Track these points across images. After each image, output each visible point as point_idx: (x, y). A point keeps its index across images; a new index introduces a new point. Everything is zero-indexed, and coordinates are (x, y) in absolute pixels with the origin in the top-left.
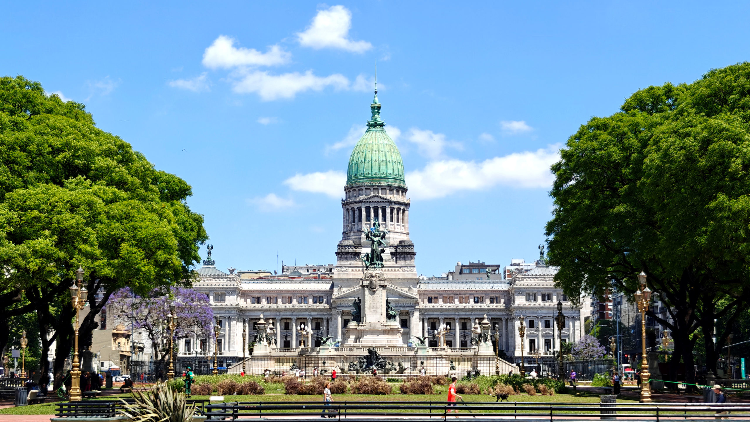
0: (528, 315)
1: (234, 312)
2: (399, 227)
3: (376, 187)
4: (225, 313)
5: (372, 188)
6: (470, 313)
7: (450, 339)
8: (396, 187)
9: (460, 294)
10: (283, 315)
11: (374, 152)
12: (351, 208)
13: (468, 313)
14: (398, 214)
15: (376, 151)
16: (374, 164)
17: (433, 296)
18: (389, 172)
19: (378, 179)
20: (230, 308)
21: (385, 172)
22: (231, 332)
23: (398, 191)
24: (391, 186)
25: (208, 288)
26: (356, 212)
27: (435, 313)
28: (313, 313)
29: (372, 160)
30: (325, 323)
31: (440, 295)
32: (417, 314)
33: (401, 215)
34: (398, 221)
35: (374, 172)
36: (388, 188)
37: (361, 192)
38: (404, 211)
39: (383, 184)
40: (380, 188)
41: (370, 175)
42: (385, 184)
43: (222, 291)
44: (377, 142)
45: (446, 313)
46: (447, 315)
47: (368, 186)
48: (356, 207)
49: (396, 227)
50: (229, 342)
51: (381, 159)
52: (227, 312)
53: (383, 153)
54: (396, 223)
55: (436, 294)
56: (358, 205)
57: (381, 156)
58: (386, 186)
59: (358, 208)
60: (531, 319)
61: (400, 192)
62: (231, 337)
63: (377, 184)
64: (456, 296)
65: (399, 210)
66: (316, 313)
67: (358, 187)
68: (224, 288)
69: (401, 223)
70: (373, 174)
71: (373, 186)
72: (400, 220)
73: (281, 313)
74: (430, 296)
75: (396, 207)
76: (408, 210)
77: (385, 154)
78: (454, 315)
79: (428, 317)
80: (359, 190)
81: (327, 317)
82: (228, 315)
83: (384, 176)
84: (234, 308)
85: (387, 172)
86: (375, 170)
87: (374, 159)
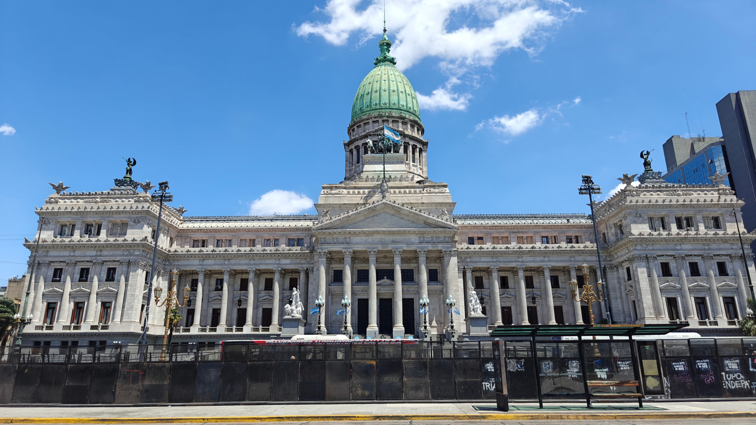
0: (660, 253)
1: (137, 253)
2: (415, 168)
3: (385, 118)
4: (123, 255)
5: (380, 120)
6: (542, 258)
7: (507, 305)
8: (411, 121)
9: (519, 232)
10: (235, 265)
11: (383, 82)
12: (355, 147)
13: (538, 259)
14: (413, 153)
15: (385, 81)
16: (383, 93)
17: (476, 236)
18: (401, 103)
19: (388, 110)
20: (130, 245)
21: (397, 103)
22: (129, 288)
23: (412, 127)
24: (403, 118)
25: (100, 212)
26: (361, 150)
27: (484, 259)
28: (284, 261)
29: (380, 89)
30: (302, 276)
31: (488, 234)
32: (454, 261)
33: (417, 154)
34: (414, 161)
35: (383, 102)
36: (400, 121)
37: (367, 126)
38: (421, 151)
39: (394, 115)
40: (391, 120)
41: (378, 106)
42: (398, 115)
43: (124, 218)
44: (386, 73)
45: (501, 259)
46: (504, 262)
47: (375, 118)
48: (360, 144)
49: (412, 168)
50: (123, 307)
51: (392, 88)
52: (126, 253)
53: (395, 82)
54: (412, 163)
55: (481, 232)
56: (363, 141)
57: (391, 85)
58: (398, 117)
59: (363, 144)
60: (664, 260)
61: (416, 129)
62: (128, 298)
63: (387, 114)
64: (513, 235)
65: (414, 148)
66: (288, 261)
67: (364, 120)
68: (126, 212)
69: (417, 163)
70: (382, 105)
71: (382, 117)
72: (417, 160)
73: (232, 262)
74: (470, 236)
75: (411, 143)
76: (426, 151)
77: (397, 84)
78: (516, 262)
79: (472, 266)
80: (365, 124)
81: (305, 266)
82: (126, 258)
83: (396, 107)
84: (138, 245)
85: (399, 103)
86: (385, 99)
87: (383, 88)
